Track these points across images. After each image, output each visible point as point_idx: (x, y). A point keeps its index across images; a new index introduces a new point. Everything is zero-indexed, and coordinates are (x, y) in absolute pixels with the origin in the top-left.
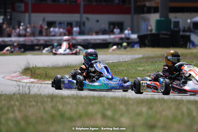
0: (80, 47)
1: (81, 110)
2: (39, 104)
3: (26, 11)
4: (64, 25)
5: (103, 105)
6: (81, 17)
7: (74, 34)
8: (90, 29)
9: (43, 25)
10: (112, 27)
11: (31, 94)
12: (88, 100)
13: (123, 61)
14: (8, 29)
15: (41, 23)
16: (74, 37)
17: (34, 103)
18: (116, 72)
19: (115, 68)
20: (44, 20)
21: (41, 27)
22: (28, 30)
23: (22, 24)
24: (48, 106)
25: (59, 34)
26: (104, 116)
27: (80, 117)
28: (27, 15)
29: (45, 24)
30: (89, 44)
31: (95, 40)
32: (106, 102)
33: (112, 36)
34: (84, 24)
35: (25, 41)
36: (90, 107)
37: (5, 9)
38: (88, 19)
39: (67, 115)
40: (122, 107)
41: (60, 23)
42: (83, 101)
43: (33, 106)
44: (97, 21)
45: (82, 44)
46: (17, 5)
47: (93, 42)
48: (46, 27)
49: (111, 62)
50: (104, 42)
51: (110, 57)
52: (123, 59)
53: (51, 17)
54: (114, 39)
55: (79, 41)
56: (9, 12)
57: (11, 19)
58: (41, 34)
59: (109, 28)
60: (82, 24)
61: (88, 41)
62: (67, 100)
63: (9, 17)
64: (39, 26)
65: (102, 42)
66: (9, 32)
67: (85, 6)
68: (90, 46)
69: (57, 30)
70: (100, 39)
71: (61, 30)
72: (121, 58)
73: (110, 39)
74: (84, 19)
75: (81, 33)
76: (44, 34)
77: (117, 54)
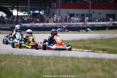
0: (88, 29)
1: (89, 66)
2: (65, 62)
3: (57, 8)
4: (80, 16)
5: (103, 63)
6: (90, 11)
7: (86, 21)
8: (95, 18)
9: (67, 16)
10: (108, 17)
11: (60, 56)
12: (93, 61)
13: (115, 38)
14: (47, 18)
15: (66, 15)
16: (85, 23)
17: (61, 62)
18: (110, 44)
19: (110, 42)
20: (68, 13)
21: (66, 17)
22: (58, 19)
23: (55, 15)
24: (70, 64)
25: (76, 21)
26: (103, 70)
27: (89, 70)
28: (58, 10)
29: (69, 15)
30: (94, 27)
31: (98, 25)
32: (104, 62)
33: (108, 23)
34: (91, 15)
35: (56, 25)
36: (95, 65)
37: (46, 6)
38: (94, 12)
39: (81, 69)
40: (114, 65)
41: (77, 15)
42: (91, 61)
43: (61, 63)
44: (99, 14)
45: (90, 27)
46: (52, 4)
47: (97, 26)
48: (69, 17)
49: (107, 38)
50: (103, 26)
51: (106, 35)
52: (115, 36)
53: (72, 11)
54: (109, 24)
55: (88, 25)
56: (48, 8)
57: (48, 12)
58: (66, 21)
59: (107, 17)
60: (90, 15)
61: (93, 26)
62: (81, 60)
63: (47, 11)
64: (65, 16)
65: (102, 26)
66: (47, 20)
67: (92, 4)
68: (95, 28)
69: (75, 18)
70: (101, 24)
71: (78, 19)
72: (113, 36)
73: (107, 24)
74: (91, 12)
75: (90, 21)
76: (68, 21)
77: (111, 33)
